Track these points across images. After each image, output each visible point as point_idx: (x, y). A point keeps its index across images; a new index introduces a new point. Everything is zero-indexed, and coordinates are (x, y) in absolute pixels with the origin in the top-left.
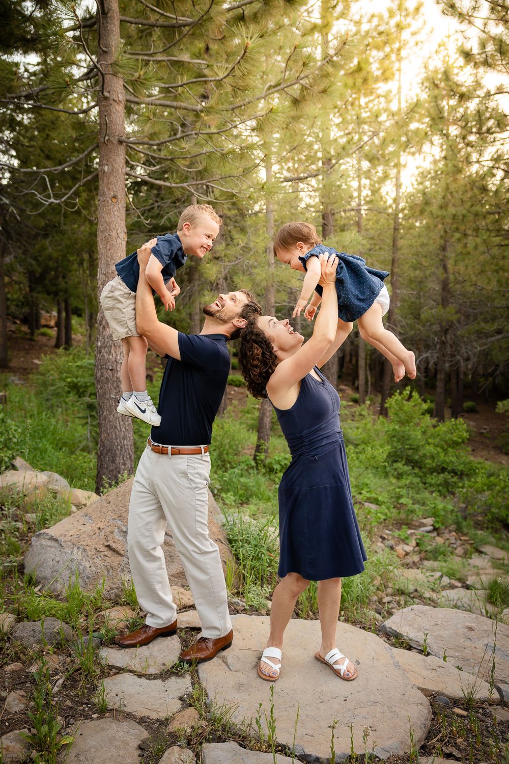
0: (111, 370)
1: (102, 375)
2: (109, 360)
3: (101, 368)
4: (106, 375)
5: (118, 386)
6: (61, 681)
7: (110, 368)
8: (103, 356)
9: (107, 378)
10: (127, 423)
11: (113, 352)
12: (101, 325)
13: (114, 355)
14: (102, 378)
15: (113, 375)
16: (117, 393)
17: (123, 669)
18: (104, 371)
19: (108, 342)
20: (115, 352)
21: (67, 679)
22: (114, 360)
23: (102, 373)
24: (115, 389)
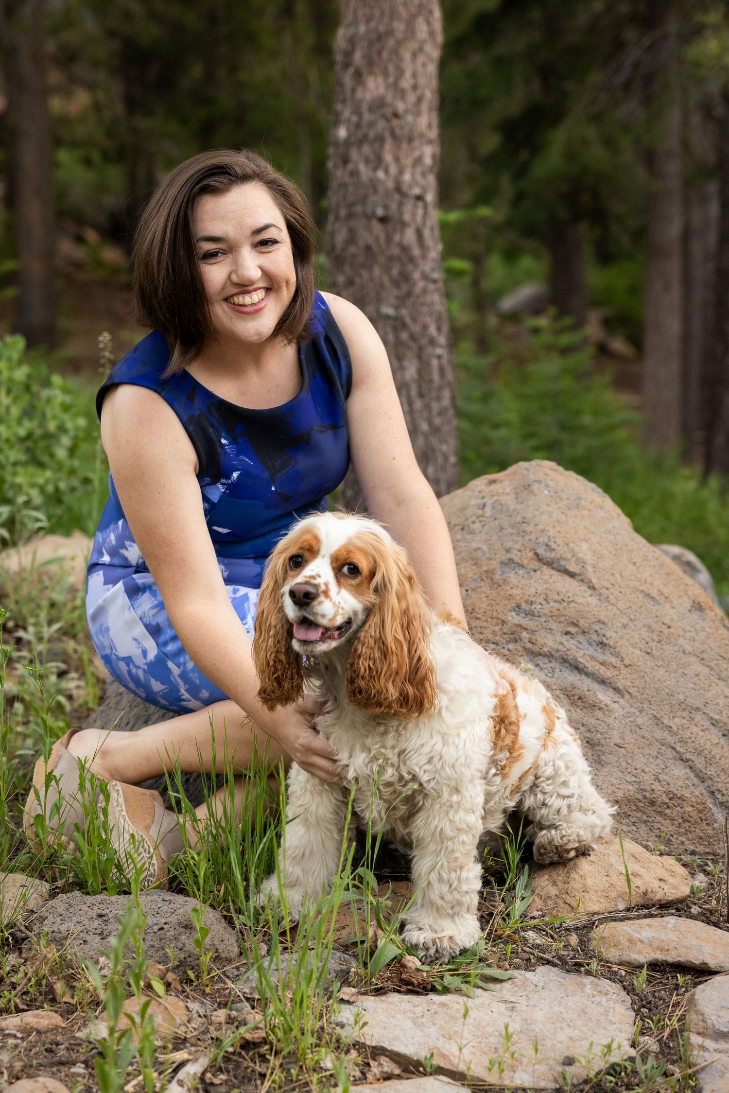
0: (383, 220)
1: (352, 239)
2: (374, 184)
3: (350, 216)
4: (364, 237)
5: (405, 277)
6: (193, 1069)
7: (380, 212)
8: (355, 173)
9: (368, 248)
10: (435, 406)
11: (388, 157)
12: (347, 65)
13: (393, 170)
14: (353, 249)
15: (389, 239)
16: (403, 300)
17: (418, 1064)
18: (359, 224)
19: (371, 124)
20: (397, 159)
21: (214, 1068)
22: (390, 185)
23: (352, 232)
24: (396, 284)
